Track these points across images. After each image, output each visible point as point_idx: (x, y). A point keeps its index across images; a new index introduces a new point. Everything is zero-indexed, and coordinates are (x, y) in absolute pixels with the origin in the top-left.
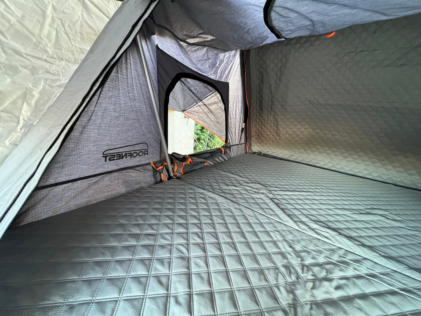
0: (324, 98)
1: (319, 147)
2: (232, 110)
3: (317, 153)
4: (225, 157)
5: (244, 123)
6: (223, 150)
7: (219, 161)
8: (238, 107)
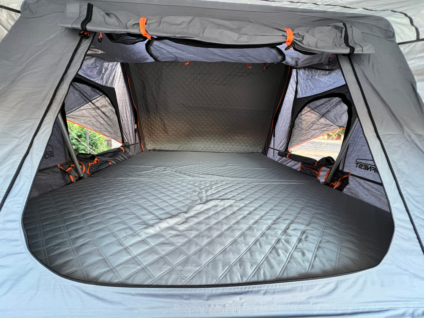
0: (192, 103)
1: (196, 137)
2: (123, 113)
3: (196, 142)
4: (125, 156)
5: (135, 124)
6: (123, 149)
7: (120, 160)
8: (128, 110)
